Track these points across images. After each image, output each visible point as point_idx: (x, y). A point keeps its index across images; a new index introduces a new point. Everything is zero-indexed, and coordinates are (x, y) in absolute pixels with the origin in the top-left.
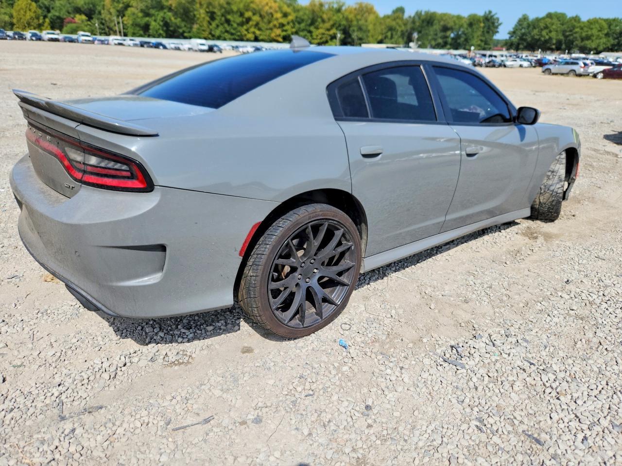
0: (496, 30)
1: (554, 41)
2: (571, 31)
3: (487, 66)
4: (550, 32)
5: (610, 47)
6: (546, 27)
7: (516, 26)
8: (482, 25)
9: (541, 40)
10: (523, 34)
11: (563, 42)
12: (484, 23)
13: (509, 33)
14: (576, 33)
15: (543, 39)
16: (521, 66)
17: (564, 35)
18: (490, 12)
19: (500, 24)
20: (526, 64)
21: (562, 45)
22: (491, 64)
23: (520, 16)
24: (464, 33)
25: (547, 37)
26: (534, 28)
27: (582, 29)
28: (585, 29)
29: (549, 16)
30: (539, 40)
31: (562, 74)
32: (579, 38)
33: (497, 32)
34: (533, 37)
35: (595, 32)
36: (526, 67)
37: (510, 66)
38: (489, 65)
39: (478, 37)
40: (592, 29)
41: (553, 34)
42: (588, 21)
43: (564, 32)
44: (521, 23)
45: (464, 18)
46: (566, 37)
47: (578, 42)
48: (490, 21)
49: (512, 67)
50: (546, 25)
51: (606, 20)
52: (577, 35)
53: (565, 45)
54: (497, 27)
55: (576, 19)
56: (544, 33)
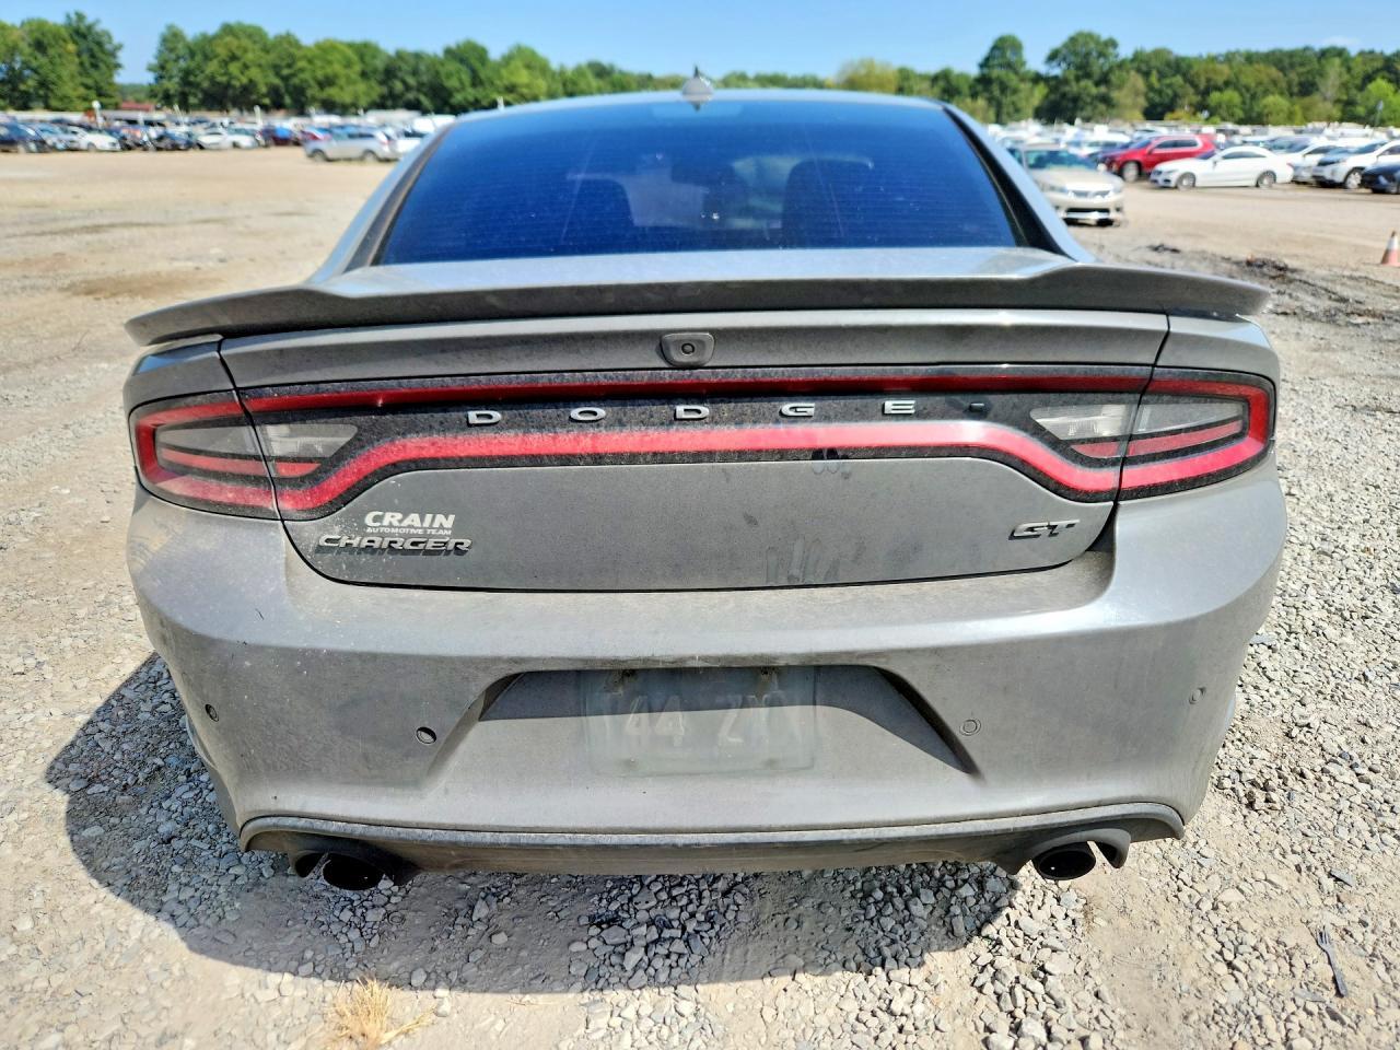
0: (113, 61)
1: (263, 89)
2: (289, 66)
3: (159, 149)
4: (246, 66)
5: (378, 100)
6: (234, 58)
7: (160, 52)
8: (71, 47)
9: (234, 87)
10: (187, 73)
11: (283, 90)
12: (75, 42)
13: (150, 69)
14: (302, 70)
15: (236, 83)
16: (235, 145)
17: (277, 74)
18: (80, 17)
19: (119, 47)
20: (245, 141)
21: (282, 97)
22: (166, 142)
23: (161, 29)
24: (26, 65)
25: (245, 80)
26: (207, 58)
27: (310, 61)
28: (318, 63)
29: (228, 30)
30: (228, 86)
31: (349, 160)
32: (312, 82)
33: (118, 66)
34: (212, 79)
35: (337, 68)
36: (248, 149)
37: (214, 147)
38: (162, 145)
39: (72, 77)
40: (330, 63)
41: (254, 73)
42: (319, 46)
43: (276, 69)
44: (170, 45)
45: (13, 27)
46: (285, 79)
47: (313, 91)
48: (90, 38)
49: (217, 148)
50: (231, 51)
51: (350, 45)
52: (306, 76)
53: (290, 96)
54: (113, 54)
55: (288, 40)
56: (234, 68)
